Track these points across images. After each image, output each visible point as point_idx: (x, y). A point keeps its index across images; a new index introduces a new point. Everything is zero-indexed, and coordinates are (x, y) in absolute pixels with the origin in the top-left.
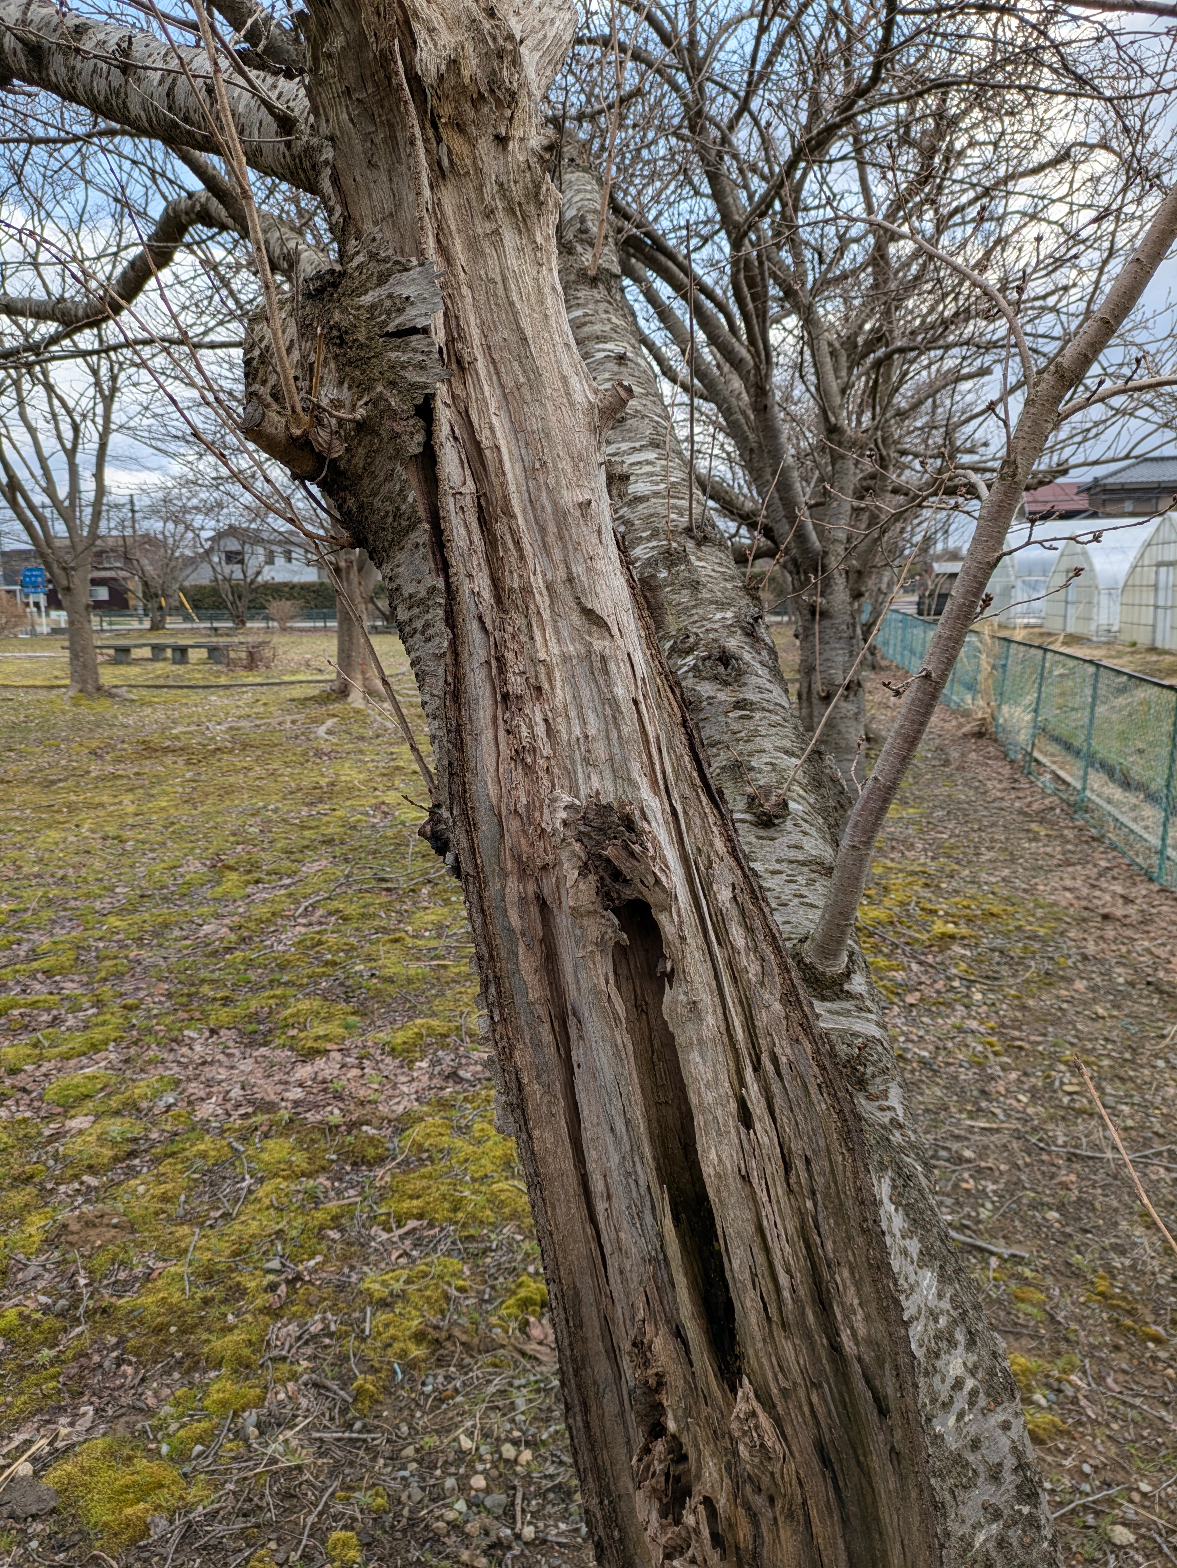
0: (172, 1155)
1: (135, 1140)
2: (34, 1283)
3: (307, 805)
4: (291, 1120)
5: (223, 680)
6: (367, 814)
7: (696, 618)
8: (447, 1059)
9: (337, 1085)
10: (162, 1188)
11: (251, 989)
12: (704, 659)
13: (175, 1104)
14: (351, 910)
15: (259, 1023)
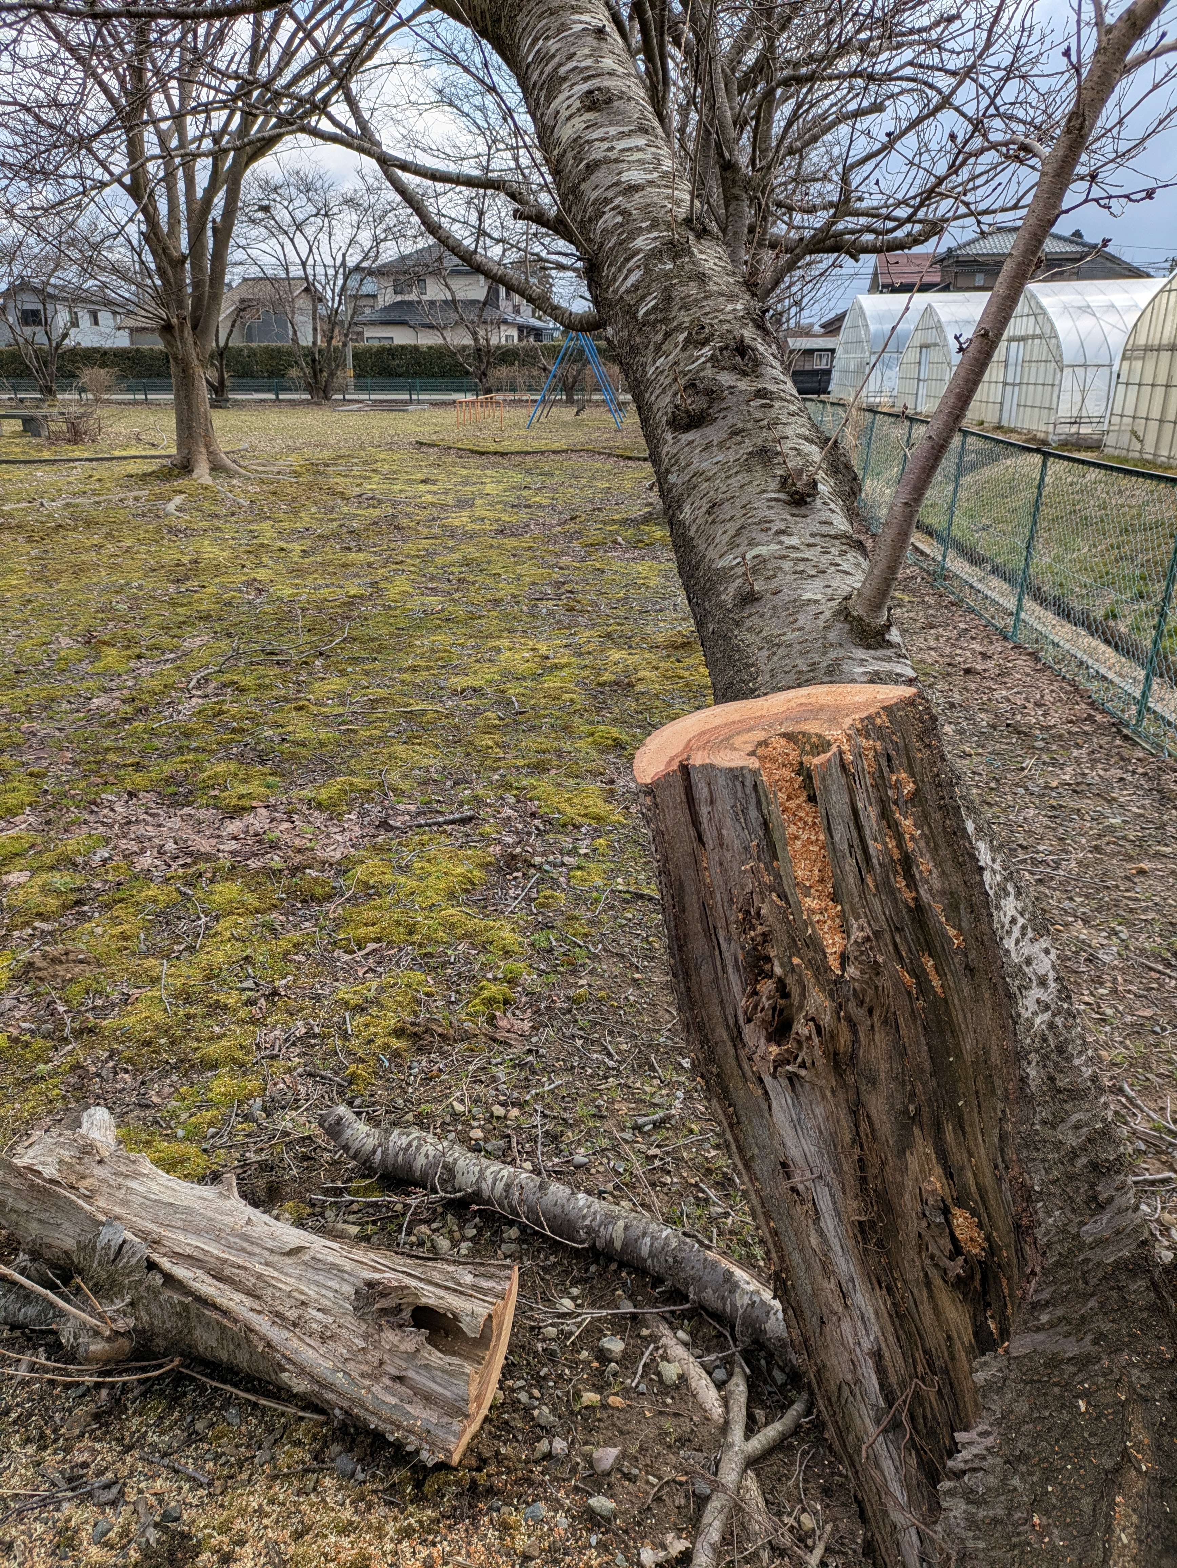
0: (121, 900)
1: (79, 890)
2: (11, 1014)
3: (173, 582)
4: (234, 867)
5: (46, 455)
6: (241, 591)
7: (708, 309)
8: (375, 810)
9: (272, 836)
10: (120, 929)
11: (160, 756)
12: (721, 350)
13: (110, 858)
14: (246, 681)
15: (178, 785)
